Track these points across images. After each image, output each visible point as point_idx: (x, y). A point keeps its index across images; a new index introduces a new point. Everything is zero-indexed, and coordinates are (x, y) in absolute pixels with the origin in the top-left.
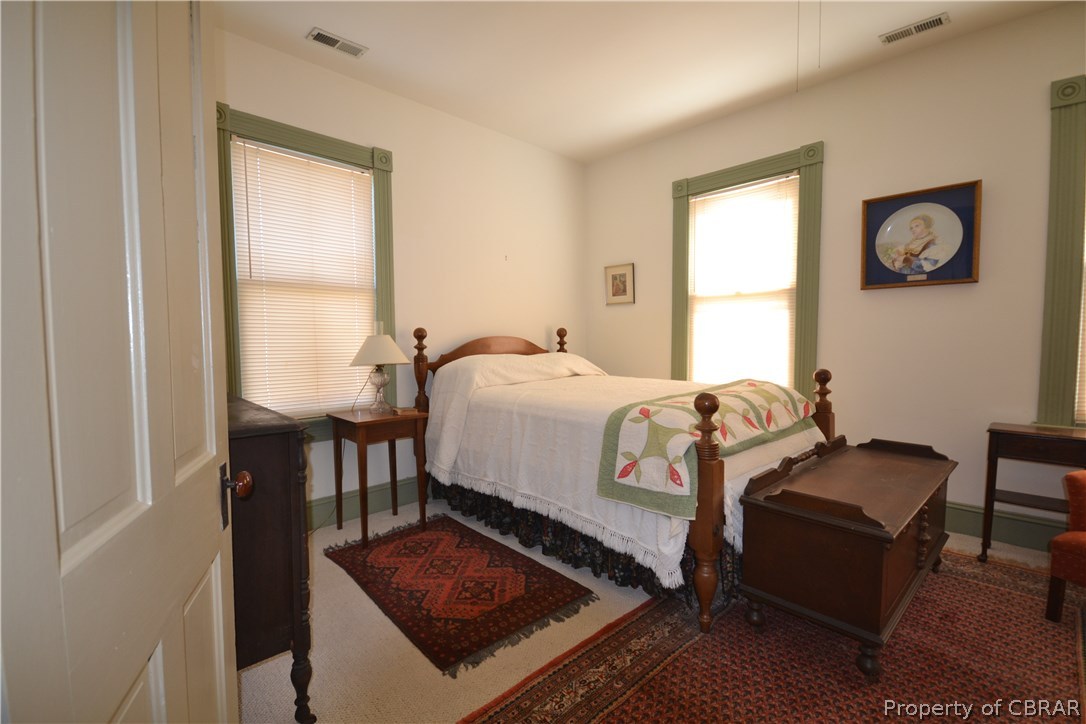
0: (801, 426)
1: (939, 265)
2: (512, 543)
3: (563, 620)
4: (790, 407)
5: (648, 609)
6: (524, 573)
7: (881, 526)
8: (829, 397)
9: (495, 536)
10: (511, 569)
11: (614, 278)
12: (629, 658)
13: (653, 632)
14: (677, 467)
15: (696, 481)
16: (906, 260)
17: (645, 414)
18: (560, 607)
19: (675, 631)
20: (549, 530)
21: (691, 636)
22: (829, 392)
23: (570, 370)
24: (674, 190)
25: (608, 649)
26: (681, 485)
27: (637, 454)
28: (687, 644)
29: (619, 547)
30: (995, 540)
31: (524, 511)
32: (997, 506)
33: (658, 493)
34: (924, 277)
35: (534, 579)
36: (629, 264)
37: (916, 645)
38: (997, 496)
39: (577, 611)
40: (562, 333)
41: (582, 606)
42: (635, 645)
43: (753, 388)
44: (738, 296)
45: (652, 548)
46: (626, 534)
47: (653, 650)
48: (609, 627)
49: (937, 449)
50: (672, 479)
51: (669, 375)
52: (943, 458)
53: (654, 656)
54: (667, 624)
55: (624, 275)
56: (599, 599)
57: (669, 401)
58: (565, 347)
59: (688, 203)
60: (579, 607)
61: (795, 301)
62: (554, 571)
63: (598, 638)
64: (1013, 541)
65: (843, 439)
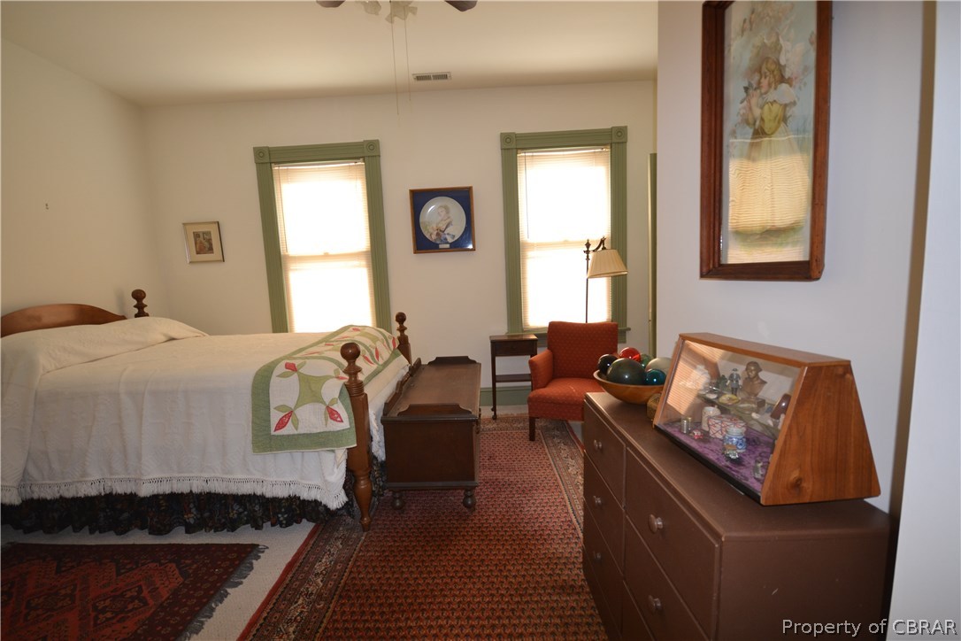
0: (394, 356)
1: (456, 238)
2: (139, 538)
3: (241, 583)
4: (385, 343)
5: (317, 535)
6: (170, 562)
7: (470, 412)
8: (406, 333)
9: (112, 539)
10: (152, 565)
11: (197, 235)
12: (319, 581)
13: (329, 550)
14: (335, 407)
15: (352, 415)
16: (438, 234)
17: (292, 368)
18: (232, 573)
19: (345, 540)
20: (192, 506)
21: (359, 539)
22: (406, 329)
23: (165, 335)
24: (255, 156)
25: (298, 583)
26: (342, 421)
27: (292, 405)
28: (359, 545)
29: (282, 492)
30: (499, 405)
31: (155, 497)
32: (498, 385)
33: (319, 433)
34: (448, 246)
35: (188, 562)
36: (215, 223)
37: (484, 480)
38: (497, 379)
39: (251, 568)
40: (139, 295)
41: (254, 561)
42: (319, 567)
43: (358, 333)
44: (326, 256)
45: (317, 481)
46: (288, 479)
47: (336, 563)
48: (290, 566)
49: (470, 358)
50: (332, 418)
51: (271, 329)
52: (474, 362)
53: (338, 567)
54: (337, 539)
55: (209, 233)
56: (267, 548)
57: (303, 353)
58: (146, 310)
59: (271, 170)
60: (252, 564)
61: (370, 260)
62: (207, 544)
63: (285, 579)
64: (505, 404)
65: (419, 361)
